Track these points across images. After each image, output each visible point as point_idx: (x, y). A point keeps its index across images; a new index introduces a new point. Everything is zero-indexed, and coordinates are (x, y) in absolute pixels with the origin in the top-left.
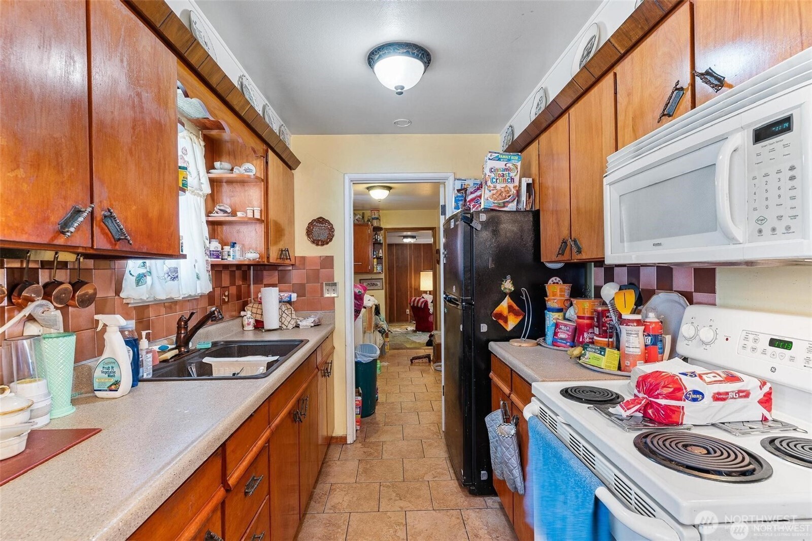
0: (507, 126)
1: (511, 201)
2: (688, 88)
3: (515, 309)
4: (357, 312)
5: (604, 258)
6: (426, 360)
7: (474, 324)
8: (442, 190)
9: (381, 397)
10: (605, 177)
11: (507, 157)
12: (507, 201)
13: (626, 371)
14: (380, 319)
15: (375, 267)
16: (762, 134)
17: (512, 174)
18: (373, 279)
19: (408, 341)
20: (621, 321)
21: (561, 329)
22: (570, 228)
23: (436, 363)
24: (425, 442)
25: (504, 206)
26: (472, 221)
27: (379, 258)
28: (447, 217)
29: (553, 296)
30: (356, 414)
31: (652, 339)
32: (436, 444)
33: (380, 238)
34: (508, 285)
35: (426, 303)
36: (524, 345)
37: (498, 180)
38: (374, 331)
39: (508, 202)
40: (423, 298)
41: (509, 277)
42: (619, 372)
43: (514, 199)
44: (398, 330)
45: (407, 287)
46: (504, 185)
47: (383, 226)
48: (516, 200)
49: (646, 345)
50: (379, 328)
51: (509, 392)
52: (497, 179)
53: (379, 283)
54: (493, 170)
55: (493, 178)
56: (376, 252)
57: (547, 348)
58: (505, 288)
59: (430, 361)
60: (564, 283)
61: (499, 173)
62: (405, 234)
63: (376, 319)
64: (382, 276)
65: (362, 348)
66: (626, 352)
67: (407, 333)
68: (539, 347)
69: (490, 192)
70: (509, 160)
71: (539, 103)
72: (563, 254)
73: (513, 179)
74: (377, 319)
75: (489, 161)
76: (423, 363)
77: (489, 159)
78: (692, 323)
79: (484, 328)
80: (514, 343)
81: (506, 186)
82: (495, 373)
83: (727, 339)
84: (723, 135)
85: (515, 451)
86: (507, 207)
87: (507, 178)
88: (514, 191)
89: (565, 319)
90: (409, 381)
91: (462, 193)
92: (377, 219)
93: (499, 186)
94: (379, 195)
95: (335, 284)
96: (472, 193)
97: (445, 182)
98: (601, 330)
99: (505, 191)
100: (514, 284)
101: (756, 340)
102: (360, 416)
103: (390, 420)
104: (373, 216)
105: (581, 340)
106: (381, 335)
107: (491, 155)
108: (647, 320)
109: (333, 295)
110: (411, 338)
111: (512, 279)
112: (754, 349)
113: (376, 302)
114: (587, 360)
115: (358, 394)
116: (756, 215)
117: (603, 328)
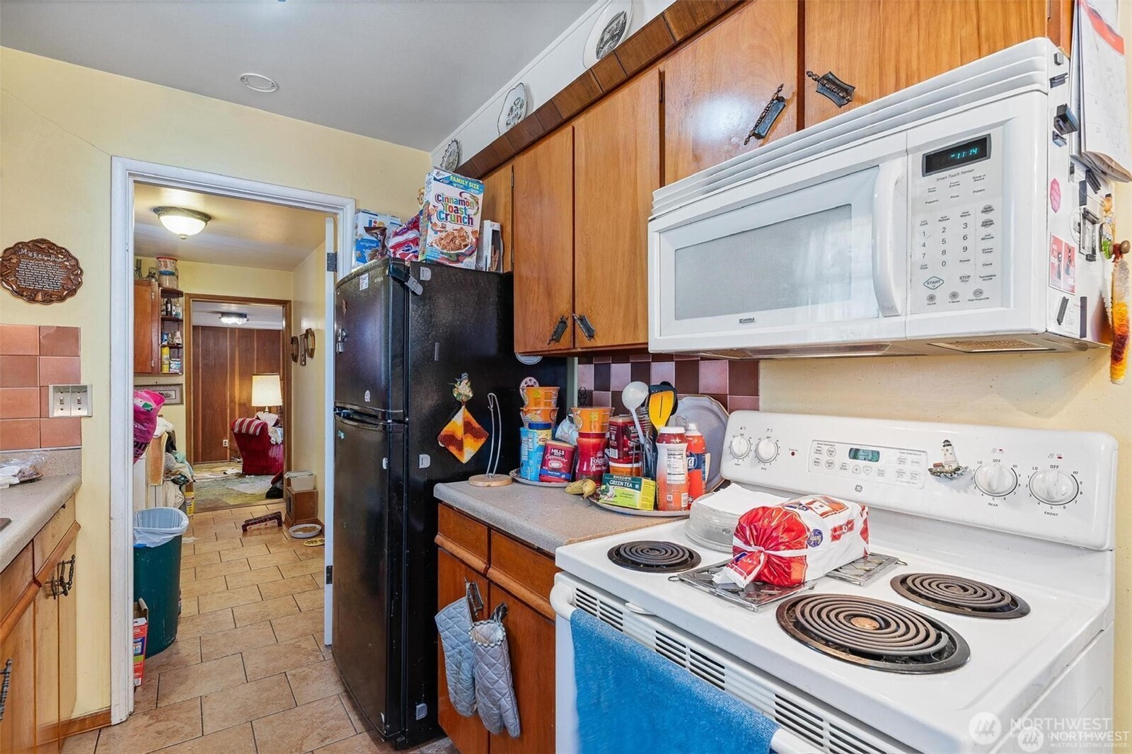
0: (448, 140)
1: (467, 253)
2: (791, 99)
3: (474, 428)
4: (140, 446)
5: (647, 343)
6: (275, 522)
7: (407, 455)
8: (329, 227)
9: (187, 606)
10: (651, 221)
11: (462, 182)
12: (462, 253)
13: (669, 510)
14: (176, 458)
15: (167, 362)
16: (935, 162)
17: (471, 212)
18: (160, 385)
19: (230, 493)
20: (656, 437)
21: (553, 454)
22: (571, 301)
23: (293, 525)
24: (294, 675)
25: (458, 261)
26: (407, 278)
27: (174, 347)
28: (340, 277)
29: (536, 405)
30: (135, 655)
31: (695, 459)
32: (316, 674)
33: (178, 309)
34: (463, 389)
35: (264, 427)
36: (494, 484)
37: (449, 217)
38: (164, 481)
39: (464, 255)
40: (258, 418)
41: (465, 375)
42: (656, 511)
43: (473, 252)
44: (207, 475)
45: (226, 401)
46: (458, 227)
47: (182, 288)
48: (476, 253)
49: (689, 470)
50: (173, 475)
51: (484, 566)
52: (447, 215)
53: (173, 393)
54: (440, 198)
55: (441, 212)
56: (167, 335)
57: (528, 485)
58: (460, 394)
59: (280, 524)
60: (540, 385)
61: (450, 204)
62: (225, 307)
63: (168, 459)
64: (182, 380)
65: (144, 518)
66: (668, 482)
67: (227, 479)
68: (515, 485)
69: (436, 234)
70: (466, 188)
71: (514, 108)
72: (557, 340)
73: (472, 219)
74: (170, 459)
75: (434, 182)
76: (267, 528)
77: (435, 179)
78: (742, 435)
79: (425, 461)
80: (477, 482)
81: (462, 228)
82: (448, 536)
83: (793, 454)
84: (873, 161)
85: (505, 667)
86: (462, 262)
87: (462, 216)
88: (472, 239)
89: (554, 438)
90: (244, 565)
91: (376, 233)
92: (172, 274)
93: (450, 227)
94: (181, 227)
95: (83, 389)
96: (396, 234)
97: (336, 214)
98: (621, 453)
99: (460, 237)
100: (472, 387)
101: (831, 453)
102: (142, 657)
103: (212, 649)
104: (163, 269)
105: (585, 469)
106: (177, 487)
107: (438, 173)
108: (689, 434)
109: (76, 413)
110: (234, 488)
111: (470, 379)
112: (830, 464)
113: (170, 427)
114: (612, 499)
115: (139, 612)
116: (927, 275)
117: (625, 449)
